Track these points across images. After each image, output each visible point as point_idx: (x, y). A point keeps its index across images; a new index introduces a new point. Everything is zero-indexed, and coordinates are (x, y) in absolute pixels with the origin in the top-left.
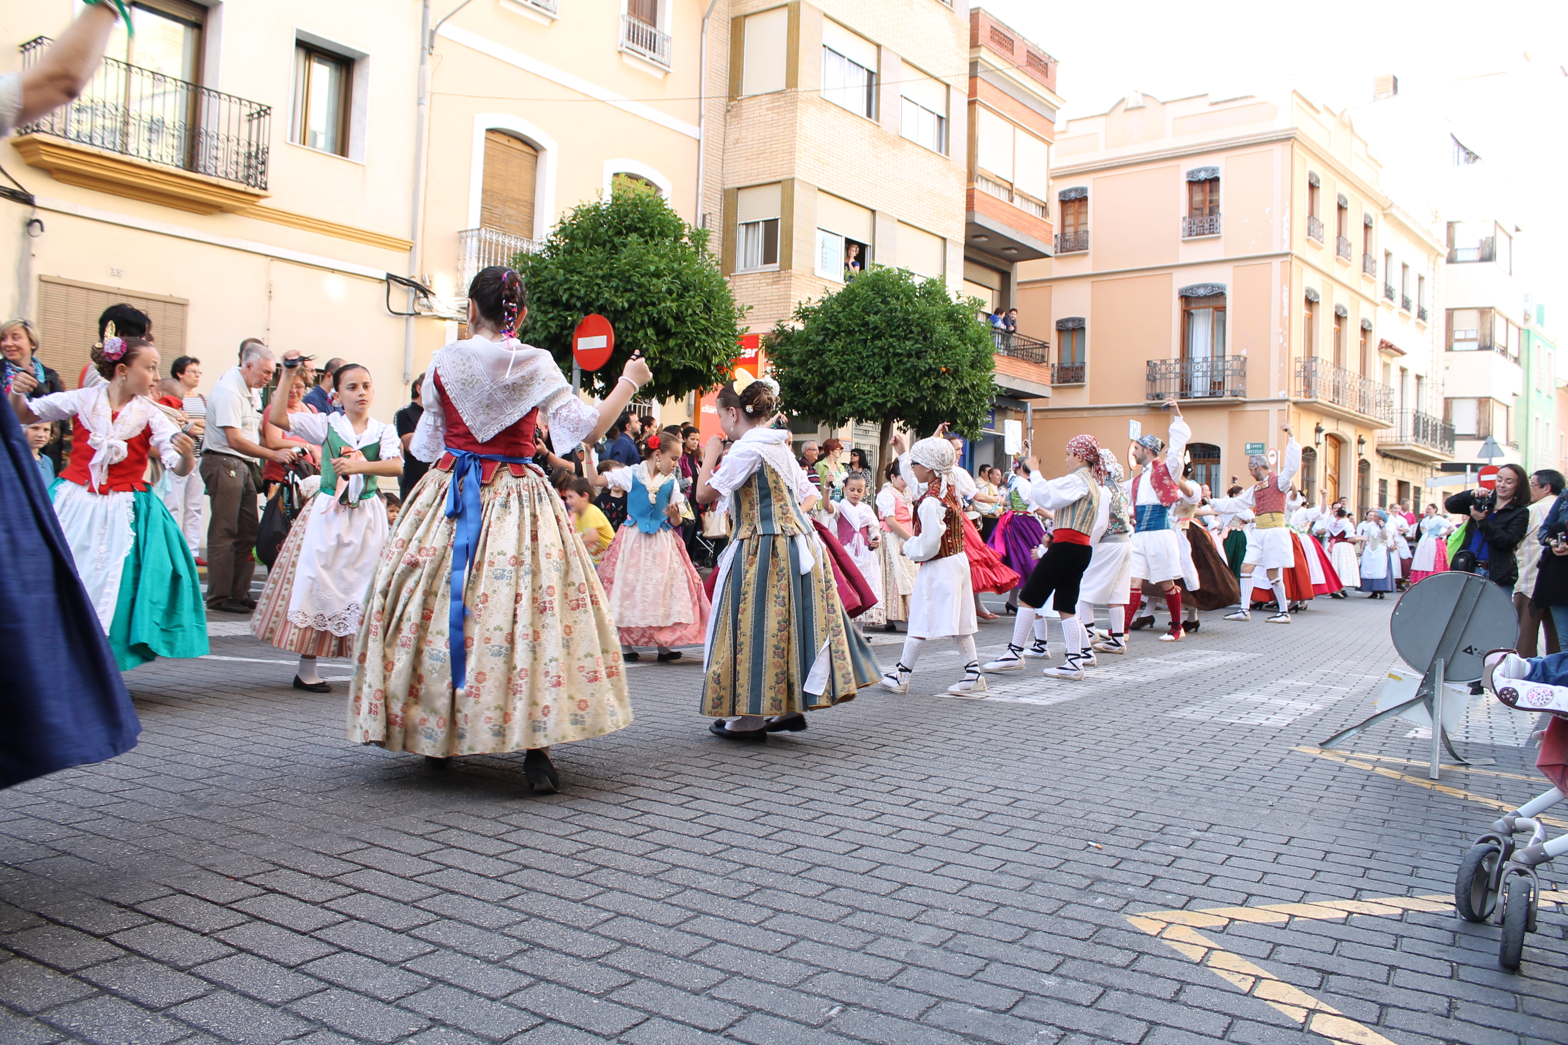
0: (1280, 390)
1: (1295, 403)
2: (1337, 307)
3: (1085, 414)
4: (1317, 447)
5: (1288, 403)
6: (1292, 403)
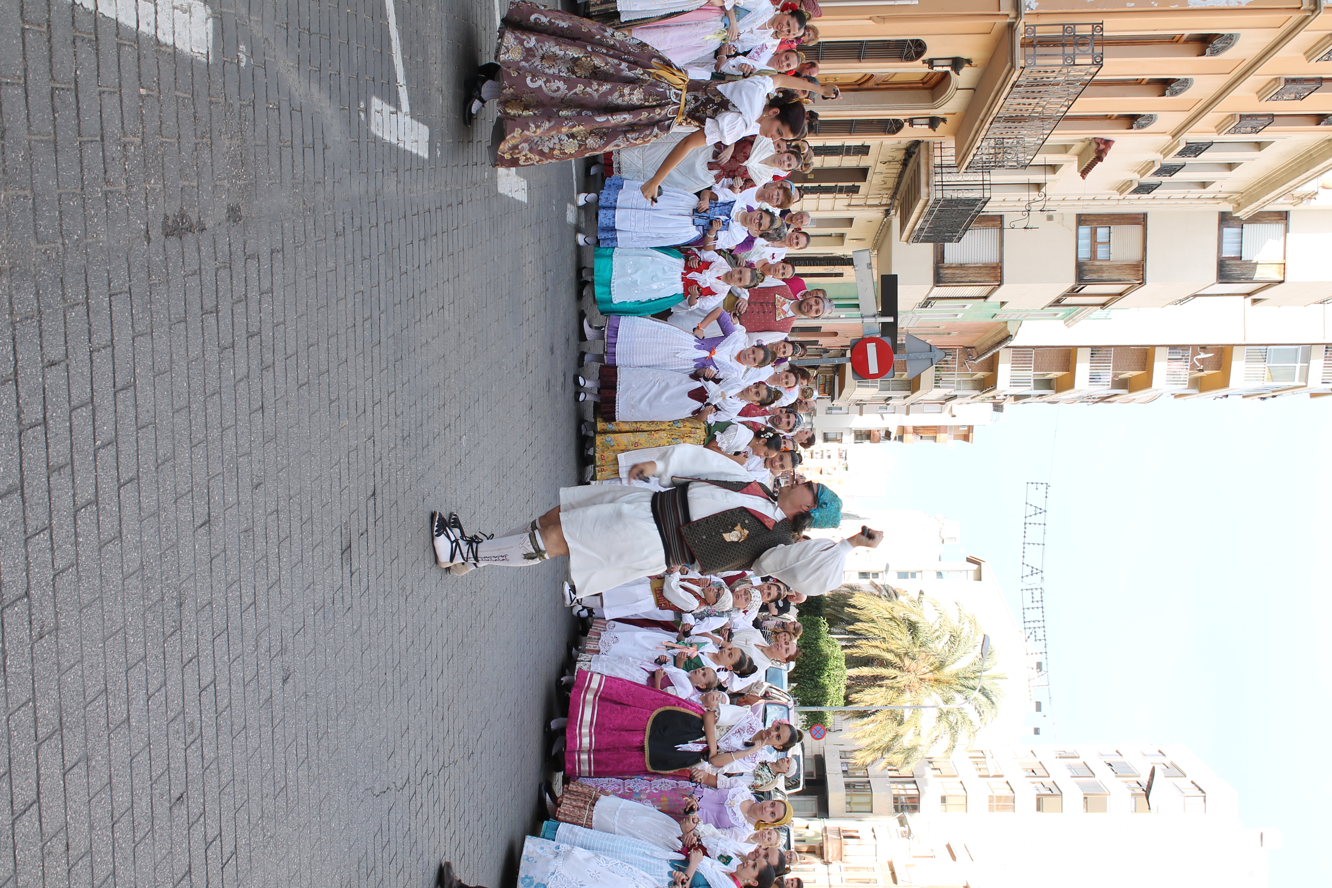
1: (1011, 27)
2: (1186, 81)
4: (924, 62)
5: (1013, 14)
6: (1014, 21)
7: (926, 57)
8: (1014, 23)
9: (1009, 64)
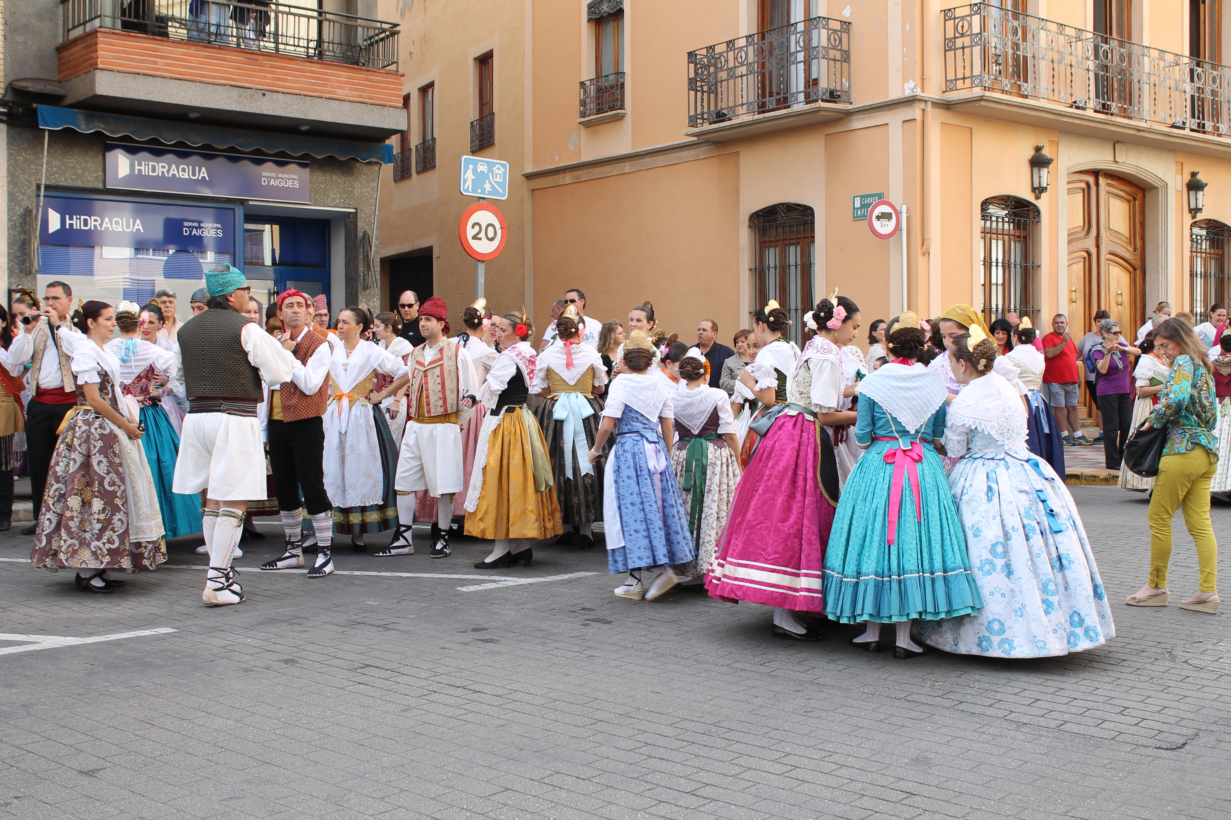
0: (905, 80)
1: (947, 106)
3: (627, 167)
4: (1037, 198)
5: (922, 105)
6: (929, 104)
7: (1029, 197)
8: (933, 103)
9: (983, 103)
